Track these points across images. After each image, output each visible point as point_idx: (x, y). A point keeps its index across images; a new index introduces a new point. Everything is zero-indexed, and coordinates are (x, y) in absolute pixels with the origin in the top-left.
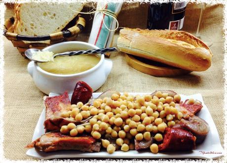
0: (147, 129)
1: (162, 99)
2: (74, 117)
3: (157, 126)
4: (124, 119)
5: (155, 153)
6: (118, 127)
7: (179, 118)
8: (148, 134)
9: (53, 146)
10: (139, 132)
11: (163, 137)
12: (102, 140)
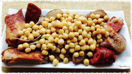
0: (82, 50)
1: (95, 20)
2: (27, 37)
3: (90, 45)
4: (65, 40)
5: (87, 66)
6: (60, 46)
7: (106, 37)
8: (82, 53)
9: (14, 61)
10: (76, 51)
11: (93, 54)
12: (49, 56)
